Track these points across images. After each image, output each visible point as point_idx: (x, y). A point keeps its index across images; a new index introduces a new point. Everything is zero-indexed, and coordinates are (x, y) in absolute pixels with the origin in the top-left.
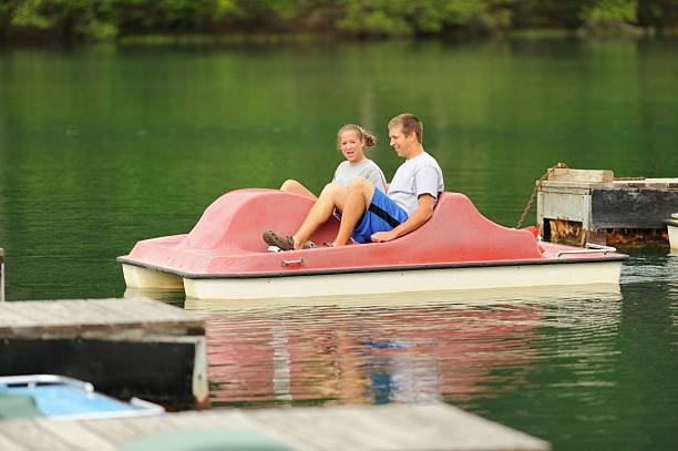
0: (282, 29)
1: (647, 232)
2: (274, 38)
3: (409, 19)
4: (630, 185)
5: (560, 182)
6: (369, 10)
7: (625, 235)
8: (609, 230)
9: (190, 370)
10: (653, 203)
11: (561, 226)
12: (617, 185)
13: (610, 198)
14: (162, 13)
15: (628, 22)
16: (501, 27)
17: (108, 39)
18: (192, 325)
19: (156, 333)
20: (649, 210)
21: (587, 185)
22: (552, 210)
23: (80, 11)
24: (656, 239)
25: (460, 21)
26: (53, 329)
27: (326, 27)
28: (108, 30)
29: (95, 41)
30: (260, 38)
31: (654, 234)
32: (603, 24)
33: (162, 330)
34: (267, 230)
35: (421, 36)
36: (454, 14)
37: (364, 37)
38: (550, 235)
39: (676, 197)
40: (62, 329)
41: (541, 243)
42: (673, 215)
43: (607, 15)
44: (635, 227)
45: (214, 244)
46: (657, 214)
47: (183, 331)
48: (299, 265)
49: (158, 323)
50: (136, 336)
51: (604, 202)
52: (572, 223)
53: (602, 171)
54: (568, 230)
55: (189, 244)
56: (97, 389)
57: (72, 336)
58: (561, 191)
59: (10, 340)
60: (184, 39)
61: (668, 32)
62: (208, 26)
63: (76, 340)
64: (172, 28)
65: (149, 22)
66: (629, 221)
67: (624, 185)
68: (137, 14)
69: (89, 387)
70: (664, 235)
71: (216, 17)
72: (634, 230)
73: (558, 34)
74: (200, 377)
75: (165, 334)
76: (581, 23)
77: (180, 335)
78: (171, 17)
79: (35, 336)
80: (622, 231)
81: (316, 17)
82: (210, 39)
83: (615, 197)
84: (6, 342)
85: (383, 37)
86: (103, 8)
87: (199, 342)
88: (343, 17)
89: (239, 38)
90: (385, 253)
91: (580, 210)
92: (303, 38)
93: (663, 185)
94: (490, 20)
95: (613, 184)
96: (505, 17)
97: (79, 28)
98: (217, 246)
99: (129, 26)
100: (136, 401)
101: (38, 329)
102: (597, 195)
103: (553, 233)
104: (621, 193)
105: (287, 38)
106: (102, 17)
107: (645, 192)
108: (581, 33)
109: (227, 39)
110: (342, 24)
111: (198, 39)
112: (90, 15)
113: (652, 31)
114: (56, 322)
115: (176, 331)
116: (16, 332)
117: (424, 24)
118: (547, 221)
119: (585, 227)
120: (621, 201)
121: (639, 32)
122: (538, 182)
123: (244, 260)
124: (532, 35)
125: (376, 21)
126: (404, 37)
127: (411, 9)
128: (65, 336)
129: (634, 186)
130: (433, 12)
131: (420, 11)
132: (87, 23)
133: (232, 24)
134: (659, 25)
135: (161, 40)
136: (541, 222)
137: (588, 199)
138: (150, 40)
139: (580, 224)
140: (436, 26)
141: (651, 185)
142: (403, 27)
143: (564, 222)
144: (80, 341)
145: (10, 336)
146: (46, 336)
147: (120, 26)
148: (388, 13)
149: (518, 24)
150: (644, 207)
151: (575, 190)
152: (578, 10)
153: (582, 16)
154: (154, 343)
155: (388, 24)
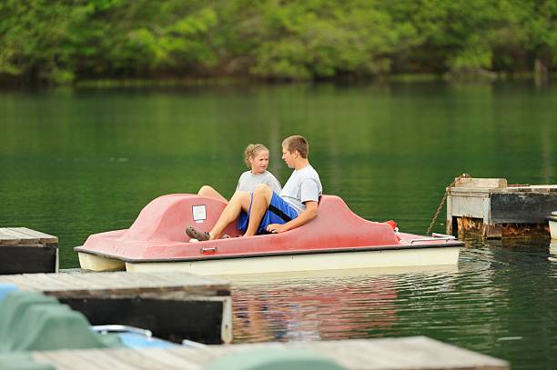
0: (206, 76)
1: (533, 225)
2: (200, 82)
3: (309, 66)
4: (520, 190)
5: (465, 188)
6: (277, 59)
7: (516, 229)
8: (504, 225)
9: (219, 321)
10: (537, 204)
11: (466, 222)
12: (509, 190)
13: (504, 200)
14: (109, 62)
15: (484, 68)
16: (383, 73)
17: (67, 83)
18: (221, 288)
19: (194, 294)
20: (534, 209)
21: (487, 190)
22: (459, 209)
23: (44, 61)
24: (540, 231)
25: (351, 67)
26: (119, 291)
27: (243, 73)
28: (67, 76)
29: (56, 85)
30: (189, 82)
31: (539, 227)
32: (464, 70)
33: (198, 291)
34: (189, 226)
35: (318, 80)
36: (345, 62)
37: (272, 80)
38: (457, 229)
39: (554, 198)
40: (125, 291)
41: (398, 233)
42: (553, 213)
43: (468, 63)
44: (523, 222)
45: (148, 236)
46: (542, 211)
47: (214, 292)
48: (214, 252)
49: (195, 287)
50: (180, 296)
51: (500, 203)
52: (474, 220)
53: (498, 180)
54: (472, 225)
55: (129, 236)
56: (154, 335)
57: (133, 297)
58: (466, 195)
59: (88, 300)
60: (127, 83)
61: (517, 76)
62: (147, 73)
63: (136, 299)
64: (118, 74)
65: (99, 69)
66: (520, 218)
67: (516, 190)
68: (90, 63)
69: (149, 333)
70: (546, 228)
71: (153, 66)
72: (523, 225)
73: (428, 78)
74: (226, 326)
75: (201, 294)
76: (446, 69)
77: (211, 296)
78: (117, 65)
79: (106, 297)
80: (514, 225)
81: (233, 65)
82: (149, 83)
83: (508, 199)
84: (85, 301)
85: (288, 80)
86: (62, 59)
87: (225, 301)
88: (255, 64)
89: (172, 82)
90: (279, 242)
91: (482, 209)
92: (224, 82)
93: (545, 190)
94: (374, 67)
95: (507, 189)
96: (386, 64)
97: (43, 74)
98: (150, 238)
99: (84, 73)
100: (187, 342)
101: (108, 291)
102: (494, 197)
103: (460, 227)
104: (513, 196)
105: (211, 81)
106: (62, 66)
107: (531, 195)
108: (447, 77)
109: (162, 83)
110: (254, 71)
111: (139, 83)
112: (52, 63)
113: (503, 76)
114: (120, 286)
115: (209, 293)
116: (92, 293)
117: (320, 70)
118: (455, 218)
119: (486, 222)
120: (513, 202)
121: (493, 76)
122: (447, 189)
123: (172, 248)
124: (407, 78)
125: (282, 67)
126: (304, 80)
127: (310, 59)
128: (128, 297)
129: (523, 190)
130: (328, 61)
131: (317, 60)
132: (50, 70)
133: (167, 71)
134: (510, 70)
135: (108, 83)
136: (450, 219)
137: (487, 201)
138: (100, 84)
139: (481, 220)
140: (330, 72)
141: (536, 190)
142: (304, 73)
143: (468, 218)
144: (139, 300)
145: (87, 296)
146: (114, 297)
147: (76, 73)
148: (292, 61)
149: (396, 70)
150: (530, 207)
151: (477, 194)
152: (444, 58)
153: (447, 63)
154: (193, 301)
155: (292, 71)
